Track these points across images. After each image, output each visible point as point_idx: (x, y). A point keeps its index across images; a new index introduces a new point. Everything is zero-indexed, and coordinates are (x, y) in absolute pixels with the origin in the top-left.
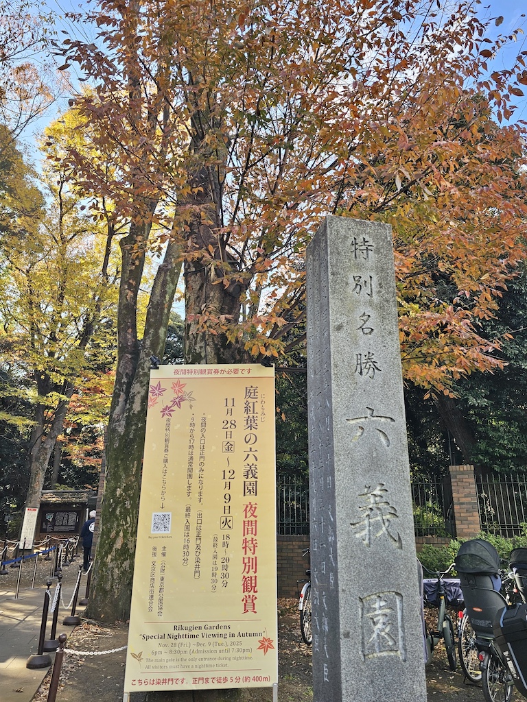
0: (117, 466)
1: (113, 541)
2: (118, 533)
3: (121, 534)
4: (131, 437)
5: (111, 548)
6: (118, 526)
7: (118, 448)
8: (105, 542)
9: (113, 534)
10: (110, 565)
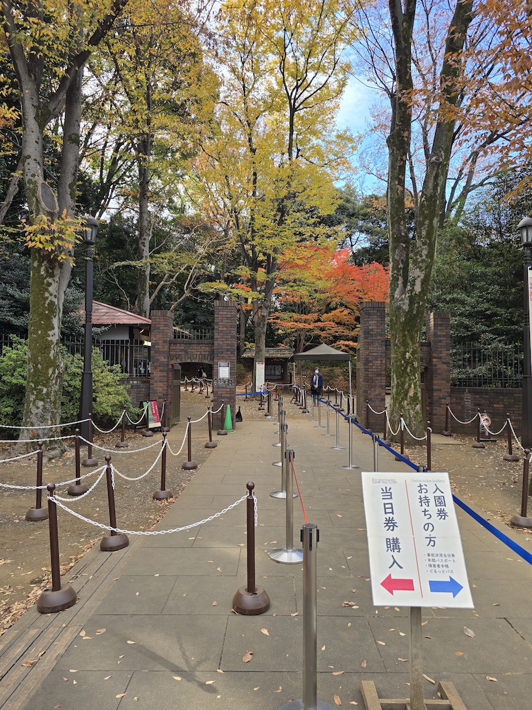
0: (405, 336)
1: (407, 391)
2: (410, 386)
3: (413, 386)
4: (415, 312)
5: (406, 395)
6: (410, 380)
7: (404, 322)
8: (400, 391)
9: (406, 386)
10: (407, 408)
